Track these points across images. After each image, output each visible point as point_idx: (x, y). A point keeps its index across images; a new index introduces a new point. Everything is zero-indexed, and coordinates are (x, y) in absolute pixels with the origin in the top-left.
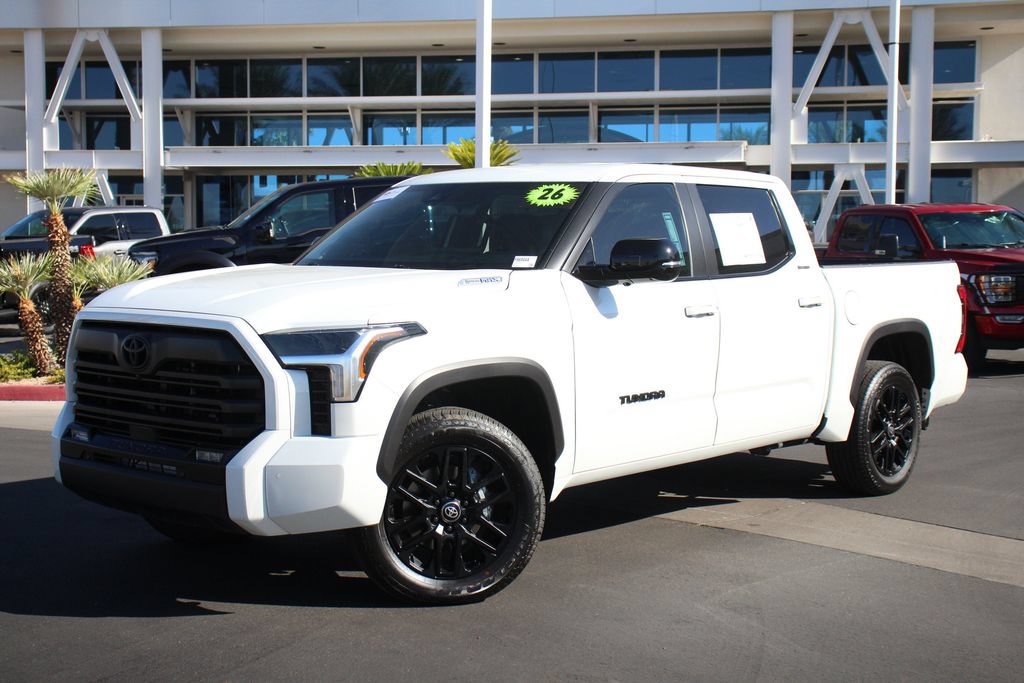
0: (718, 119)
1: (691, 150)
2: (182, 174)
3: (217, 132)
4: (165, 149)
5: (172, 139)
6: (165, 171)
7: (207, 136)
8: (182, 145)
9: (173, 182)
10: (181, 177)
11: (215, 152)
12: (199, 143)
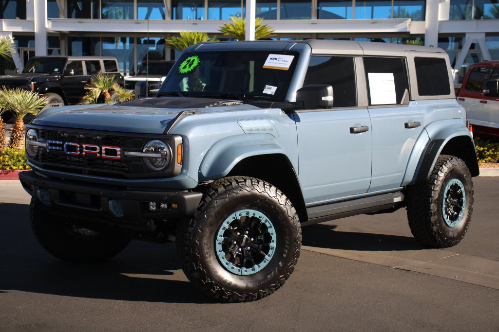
0: (392, 4)
1: (375, 24)
2: (59, 35)
3: (81, 9)
4: (48, 20)
5: (53, 13)
6: (48, 33)
7: (74, 12)
8: (59, 17)
9: (53, 39)
10: (58, 37)
11: (80, 22)
12: (69, 16)
